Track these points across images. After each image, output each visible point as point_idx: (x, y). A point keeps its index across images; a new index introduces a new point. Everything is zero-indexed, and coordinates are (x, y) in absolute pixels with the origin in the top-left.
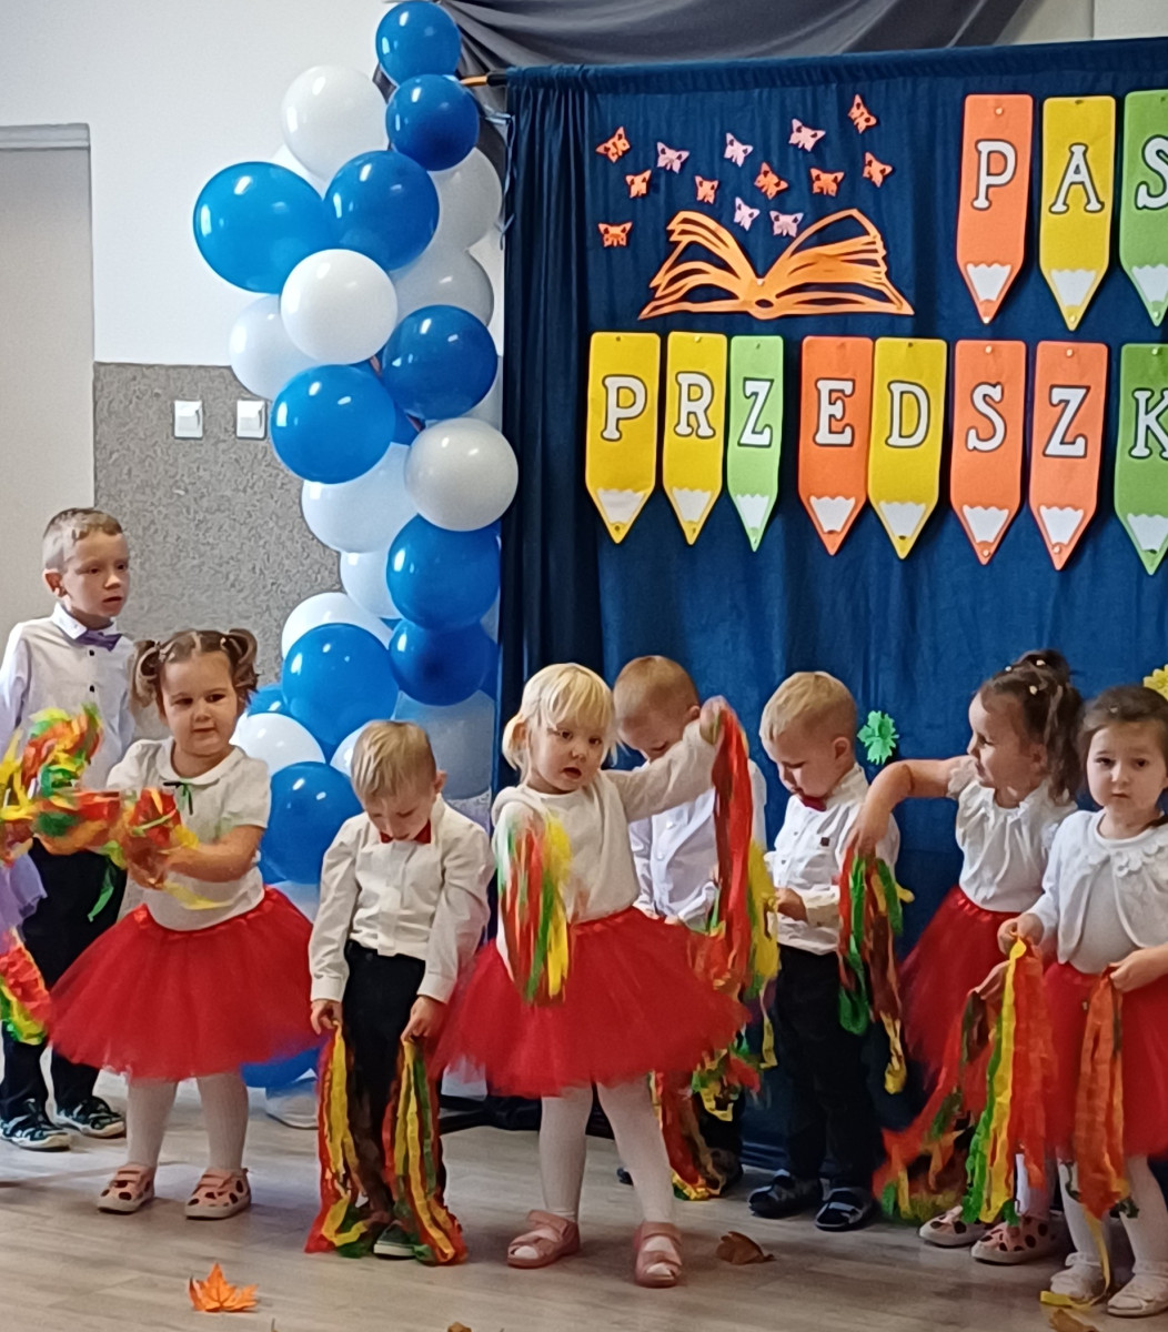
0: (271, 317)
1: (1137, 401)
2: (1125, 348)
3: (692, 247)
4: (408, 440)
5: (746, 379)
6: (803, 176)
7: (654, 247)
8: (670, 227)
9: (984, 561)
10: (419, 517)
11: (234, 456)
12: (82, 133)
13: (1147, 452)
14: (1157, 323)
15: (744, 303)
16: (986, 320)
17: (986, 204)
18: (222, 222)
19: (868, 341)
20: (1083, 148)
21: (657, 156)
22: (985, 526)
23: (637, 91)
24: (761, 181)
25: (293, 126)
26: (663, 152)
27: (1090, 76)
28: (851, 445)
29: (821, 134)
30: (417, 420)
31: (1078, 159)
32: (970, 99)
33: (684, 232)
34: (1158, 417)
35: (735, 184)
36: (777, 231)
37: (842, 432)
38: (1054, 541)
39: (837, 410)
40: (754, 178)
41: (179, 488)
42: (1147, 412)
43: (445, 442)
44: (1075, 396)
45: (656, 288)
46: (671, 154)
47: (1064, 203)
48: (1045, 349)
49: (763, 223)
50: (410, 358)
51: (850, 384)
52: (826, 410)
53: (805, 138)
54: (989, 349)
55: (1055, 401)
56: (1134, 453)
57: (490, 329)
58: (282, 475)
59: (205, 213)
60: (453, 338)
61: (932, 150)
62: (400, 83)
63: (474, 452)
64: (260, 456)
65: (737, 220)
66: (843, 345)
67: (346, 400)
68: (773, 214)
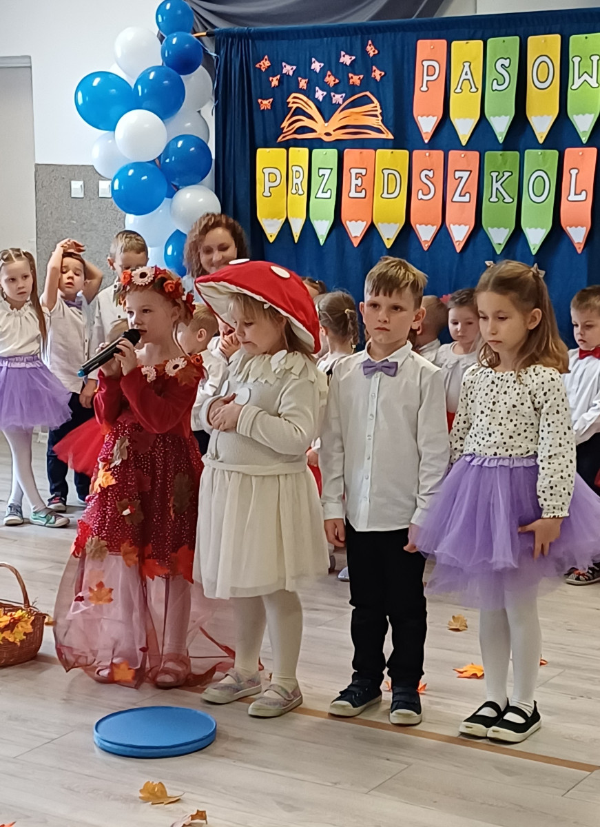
0: (110, 141)
1: (492, 177)
2: (487, 153)
3: (298, 110)
4: (171, 195)
5: (319, 168)
6: (346, 77)
7: (281, 110)
8: (288, 101)
9: (426, 249)
10: (178, 231)
11: (97, 206)
12: (28, 60)
13: (497, 200)
14: (501, 141)
15: (320, 134)
16: (426, 141)
17: (426, 89)
18: (87, 99)
19: (373, 151)
20: (469, 64)
21: (282, 69)
22: (426, 233)
23: (273, 39)
24: (327, 79)
25: (119, 54)
26: (285, 66)
27: (472, 32)
28: (365, 198)
29: (353, 58)
30: (175, 186)
31: (467, 69)
32: (419, 42)
33: (294, 103)
34: (501, 185)
35: (316, 81)
36: (334, 102)
37: (361, 192)
38: (456, 240)
39: (359, 182)
40: (324, 78)
41: (73, 220)
42: (497, 182)
43: (188, 195)
44: (465, 175)
45: (283, 128)
46: (288, 67)
47: (461, 89)
48: (452, 153)
49: (328, 98)
50: (173, 159)
51: (365, 170)
52: (354, 182)
53: (346, 59)
54: (427, 154)
55: (457, 177)
56: (491, 200)
57: (209, 145)
58: (119, 214)
59: (80, 94)
60: (192, 149)
61: (403, 64)
62: (167, 35)
63: (201, 200)
64: (109, 206)
65: (316, 97)
66: (361, 153)
67: (145, 178)
68: (332, 94)
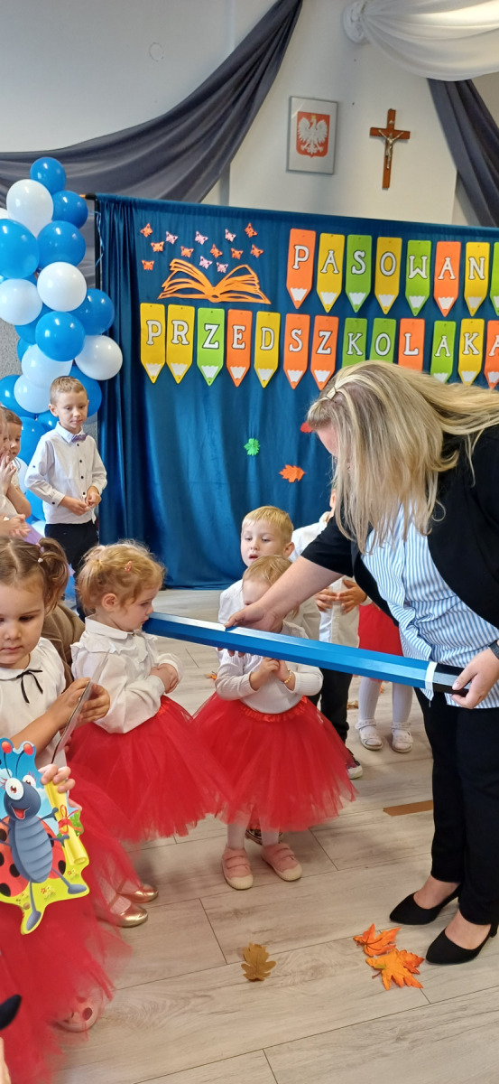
0: (32, 290)
1: (349, 336)
2: (345, 319)
3: (180, 273)
5: (205, 324)
8: (170, 265)
9: (293, 388)
13: (352, 353)
14: (356, 311)
15: (207, 296)
16: (297, 308)
17: (298, 267)
20: (333, 252)
21: (165, 237)
24: (212, 251)
26: (168, 235)
27: (336, 228)
28: (244, 349)
29: (236, 236)
31: (331, 255)
32: (293, 230)
33: (176, 267)
34: (355, 342)
35: (201, 251)
36: (219, 271)
37: (242, 344)
38: (319, 381)
39: (240, 336)
42: (352, 340)
44: (328, 334)
45: (164, 288)
46: (172, 237)
47: (326, 270)
48: (318, 319)
51: (244, 327)
52: (236, 336)
54: (297, 317)
55: (321, 336)
56: (348, 353)
61: (278, 246)
65: (201, 264)
66: (241, 313)
68: (218, 264)
